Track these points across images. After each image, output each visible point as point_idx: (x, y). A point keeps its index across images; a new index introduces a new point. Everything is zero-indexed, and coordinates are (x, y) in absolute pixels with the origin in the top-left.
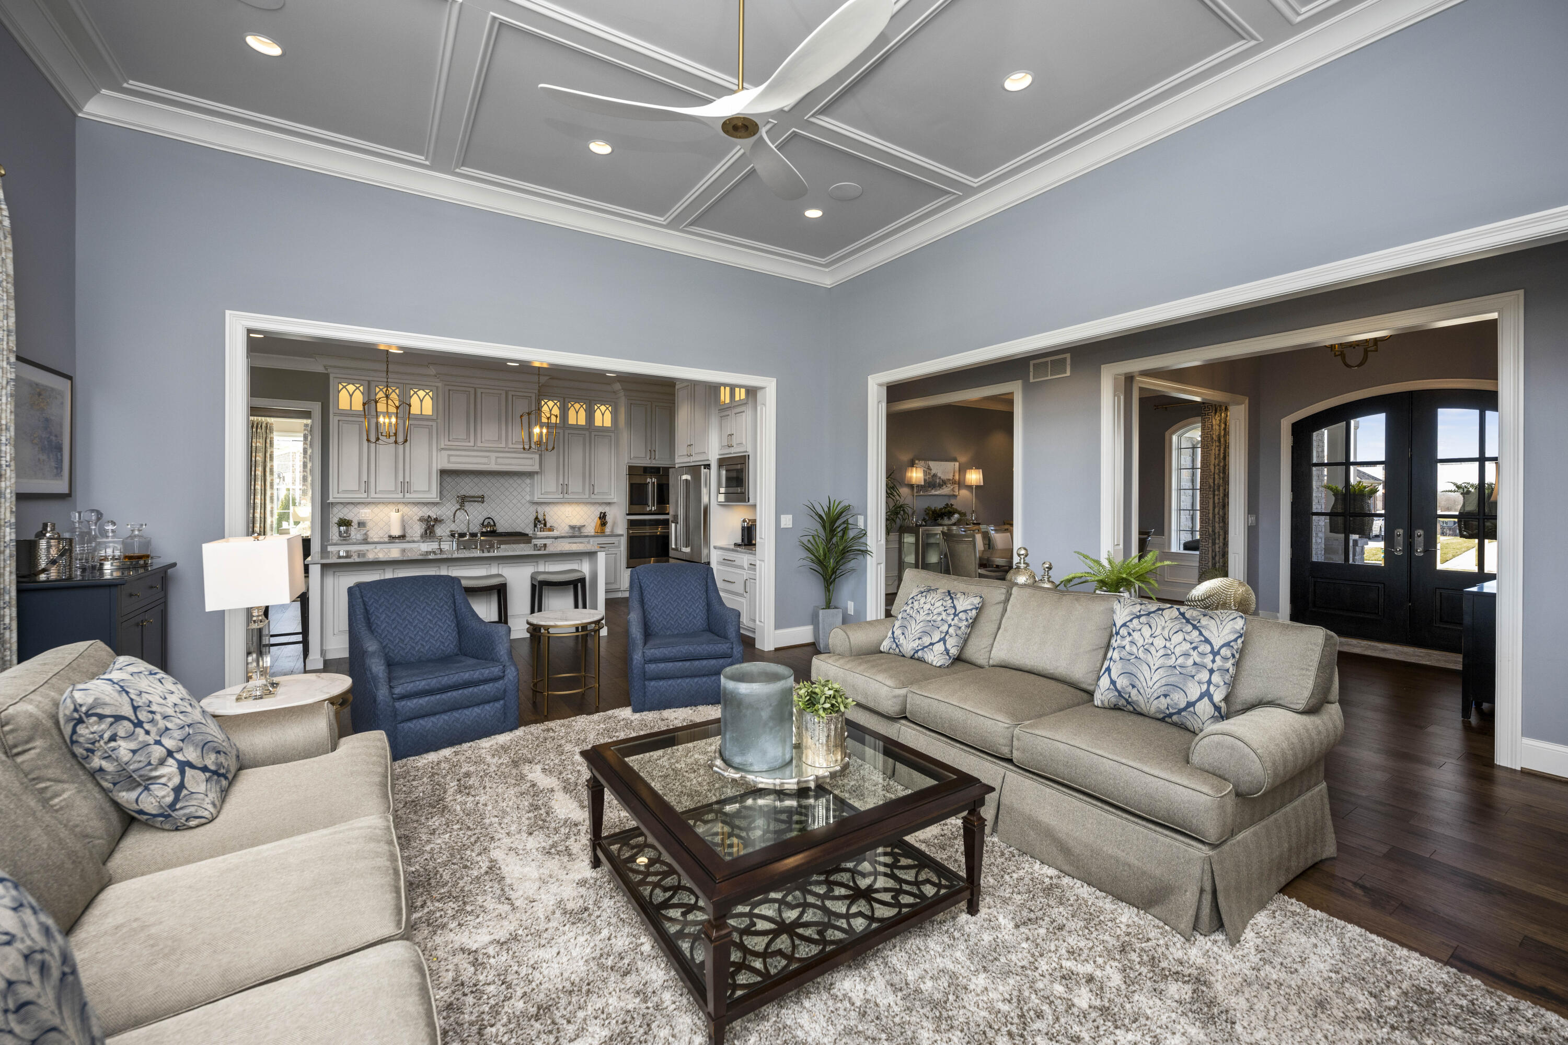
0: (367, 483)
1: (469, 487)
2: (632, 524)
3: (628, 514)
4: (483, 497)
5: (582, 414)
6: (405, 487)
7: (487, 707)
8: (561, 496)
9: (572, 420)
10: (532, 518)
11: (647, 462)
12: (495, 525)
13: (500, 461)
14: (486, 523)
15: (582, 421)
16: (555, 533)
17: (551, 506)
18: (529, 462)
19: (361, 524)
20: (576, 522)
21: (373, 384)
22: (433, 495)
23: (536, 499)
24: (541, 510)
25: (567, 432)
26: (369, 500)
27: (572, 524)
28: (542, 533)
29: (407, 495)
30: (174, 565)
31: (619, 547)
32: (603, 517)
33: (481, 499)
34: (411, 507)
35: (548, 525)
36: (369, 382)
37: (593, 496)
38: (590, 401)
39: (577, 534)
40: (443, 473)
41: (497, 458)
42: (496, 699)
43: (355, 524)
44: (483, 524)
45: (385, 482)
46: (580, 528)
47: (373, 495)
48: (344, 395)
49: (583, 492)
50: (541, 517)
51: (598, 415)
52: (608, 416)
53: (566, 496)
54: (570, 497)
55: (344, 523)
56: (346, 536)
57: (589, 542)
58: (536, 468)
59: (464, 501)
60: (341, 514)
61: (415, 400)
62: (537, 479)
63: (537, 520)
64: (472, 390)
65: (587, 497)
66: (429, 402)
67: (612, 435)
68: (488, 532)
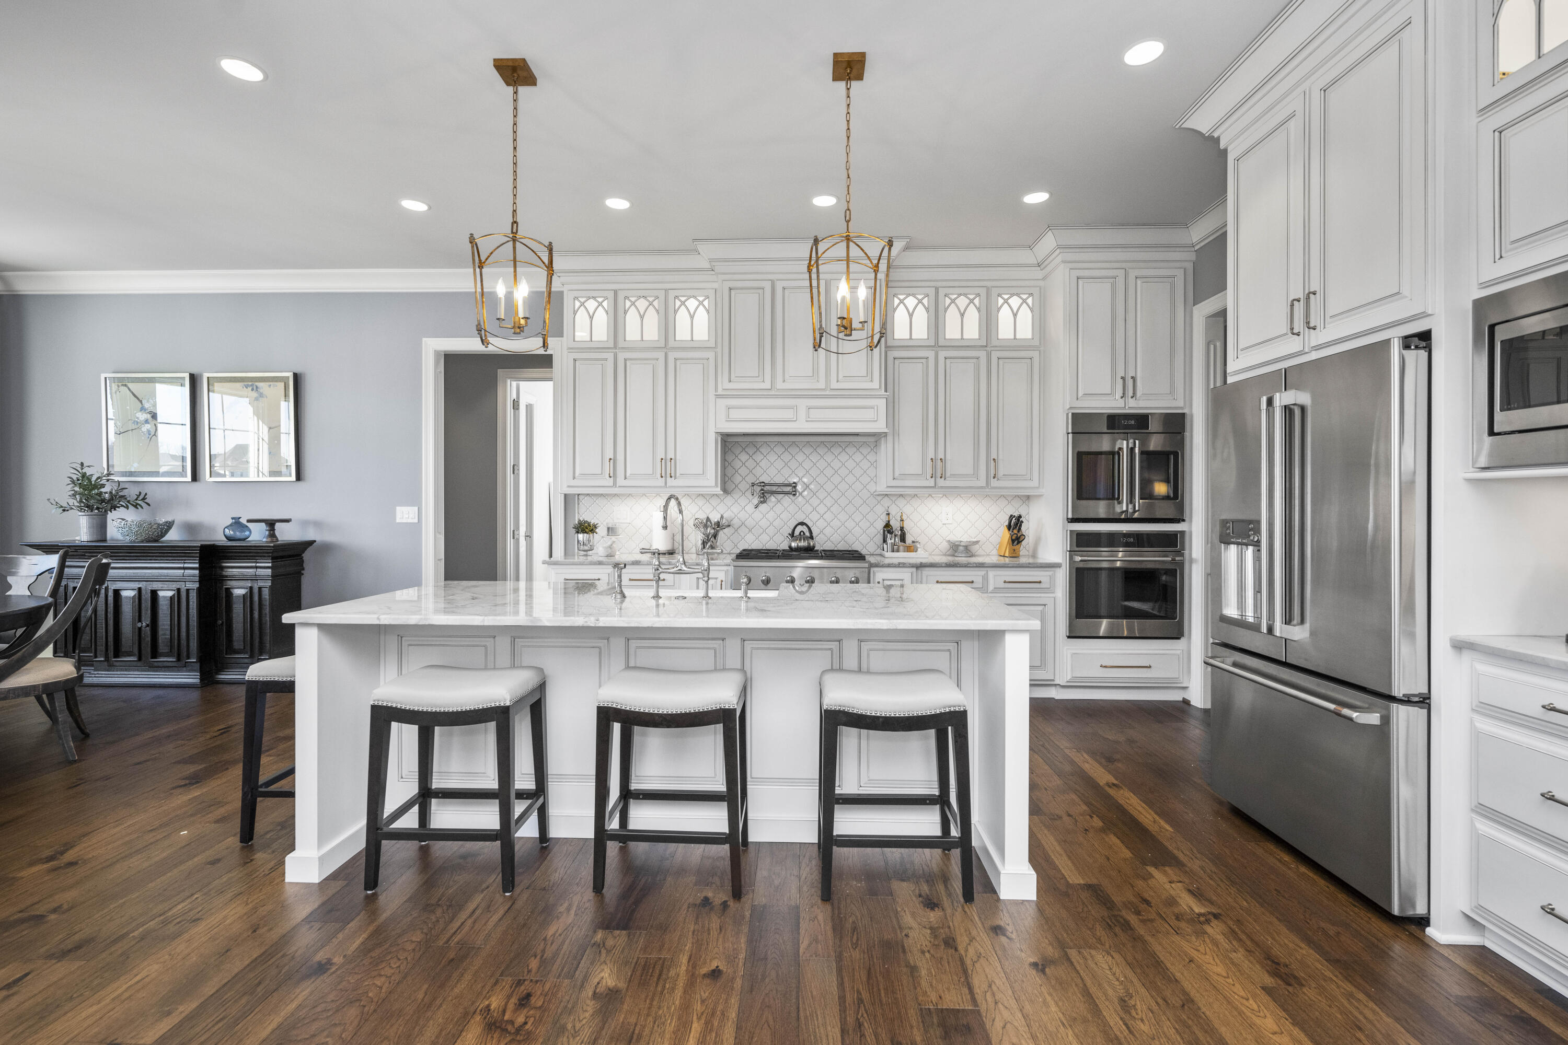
0: (614, 460)
1: (772, 468)
2: (1082, 541)
3: (1073, 520)
4: (794, 486)
5: (973, 316)
6: (668, 467)
8: (931, 482)
9: (952, 332)
10: (880, 525)
11: (1115, 404)
12: (812, 537)
13: (814, 414)
14: (797, 533)
15: (972, 332)
16: (920, 556)
17: (915, 503)
18: (870, 414)
19: (611, 530)
20: (962, 535)
21: (620, 295)
22: (710, 479)
23: (882, 489)
24: (895, 509)
25: (942, 354)
26: (616, 490)
27: (952, 539)
29: (671, 482)
31: (1050, 590)
32: (1015, 525)
33: (791, 490)
35: (909, 539)
36: (616, 292)
37: (994, 482)
38: (988, 289)
39: (963, 560)
41: (809, 407)
43: (601, 531)
44: (792, 535)
45: (639, 460)
46: (968, 549)
47: (620, 481)
48: (582, 317)
49: (976, 475)
50: (895, 524)
51: (1005, 315)
52: (1026, 316)
53: (941, 482)
54: (948, 483)
55: (585, 528)
56: (587, 549)
57: (985, 578)
58: (880, 426)
59: (765, 492)
60: (584, 513)
61: (682, 317)
62: (885, 448)
63: (888, 528)
64: (768, 286)
65: (982, 483)
66: (702, 317)
67: (1035, 354)
68: (798, 549)
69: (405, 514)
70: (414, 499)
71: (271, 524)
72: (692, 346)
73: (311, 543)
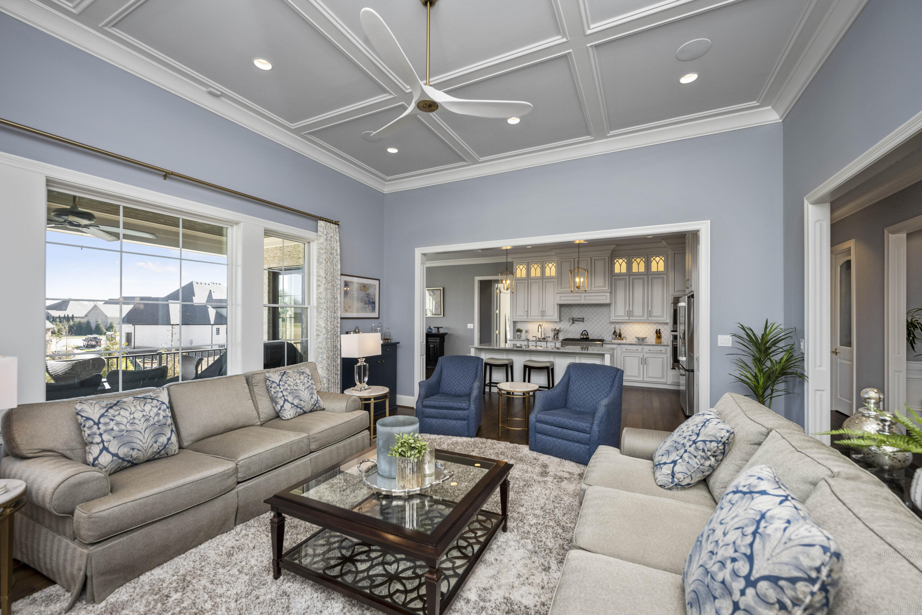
0: (527, 311)
1: (576, 313)
2: (674, 338)
3: (672, 331)
4: (583, 319)
5: (642, 265)
6: (543, 313)
7: (459, 422)
8: (628, 318)
9: (635, 270)
10: (612, 331)
12: (588, 335)
13: (587, 298)
15: (642, 269)
16: (624, 341)
17: (626, 324)
18: (604, 298)
19: (527, 332)
20: (641, 335)
21: (530, 264)
22: (556, 317)
23: (611, 320)
24: (618, 326)
25: (631, 277)
26: (528, 320)
27: (638, 336)
28: (616, 341)
29: (544, 318)
30: (399, 343)
31: (666, 353)
32: (658, 332)
33: (582, 320)
34: (549, 323)
35: (622, 337)
36: (528, 263)
37: (650, 318)
38: (648, 255)
39: (642, 343)
40: (561, 306)
41: (585, 296)
42: (465, 420)
43: (524, 332)
44: (582, 334)
45: (535, 312)
46: (643, 339)
47: (529, 317)
48: (518, 270)
49: (643, 316)
50: (618, 331)
51: (654, 264)
52: (661, 264)
53: (631, 318)
54: (633, 318)
55: (519, 331)
56: (519, 337)
57: (642, 349)
58: (608, 301)
59: (574, 321)
60: (519, 326)
61: (547, 269)
62: (613, 307)
63: (615, 332)
64: (572, 260)
65: (646, 318)
66: (553, 269)
67: (665, 276)
68: (583, 338)
69: (470, 326)
70: (473, 322)
71: (438, 328)
72: (551, 278)
73: (447, 333)
